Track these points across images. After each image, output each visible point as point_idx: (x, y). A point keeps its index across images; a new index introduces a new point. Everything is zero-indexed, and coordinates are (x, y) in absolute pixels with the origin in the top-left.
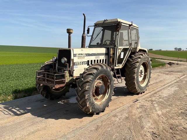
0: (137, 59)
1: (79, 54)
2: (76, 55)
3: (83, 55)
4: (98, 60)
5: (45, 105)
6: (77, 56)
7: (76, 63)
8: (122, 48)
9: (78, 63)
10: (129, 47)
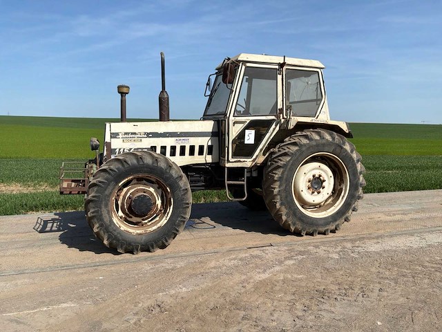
0: (288, 146)
1: (126, 134)
2: (117, 134)
3: (139, 136)
4: (185, 146)
5: (71, 225)
6: (120, 136)
7: (117, 150)
8: (248, 122)
9: (122, 150)
10: (273, 117)
